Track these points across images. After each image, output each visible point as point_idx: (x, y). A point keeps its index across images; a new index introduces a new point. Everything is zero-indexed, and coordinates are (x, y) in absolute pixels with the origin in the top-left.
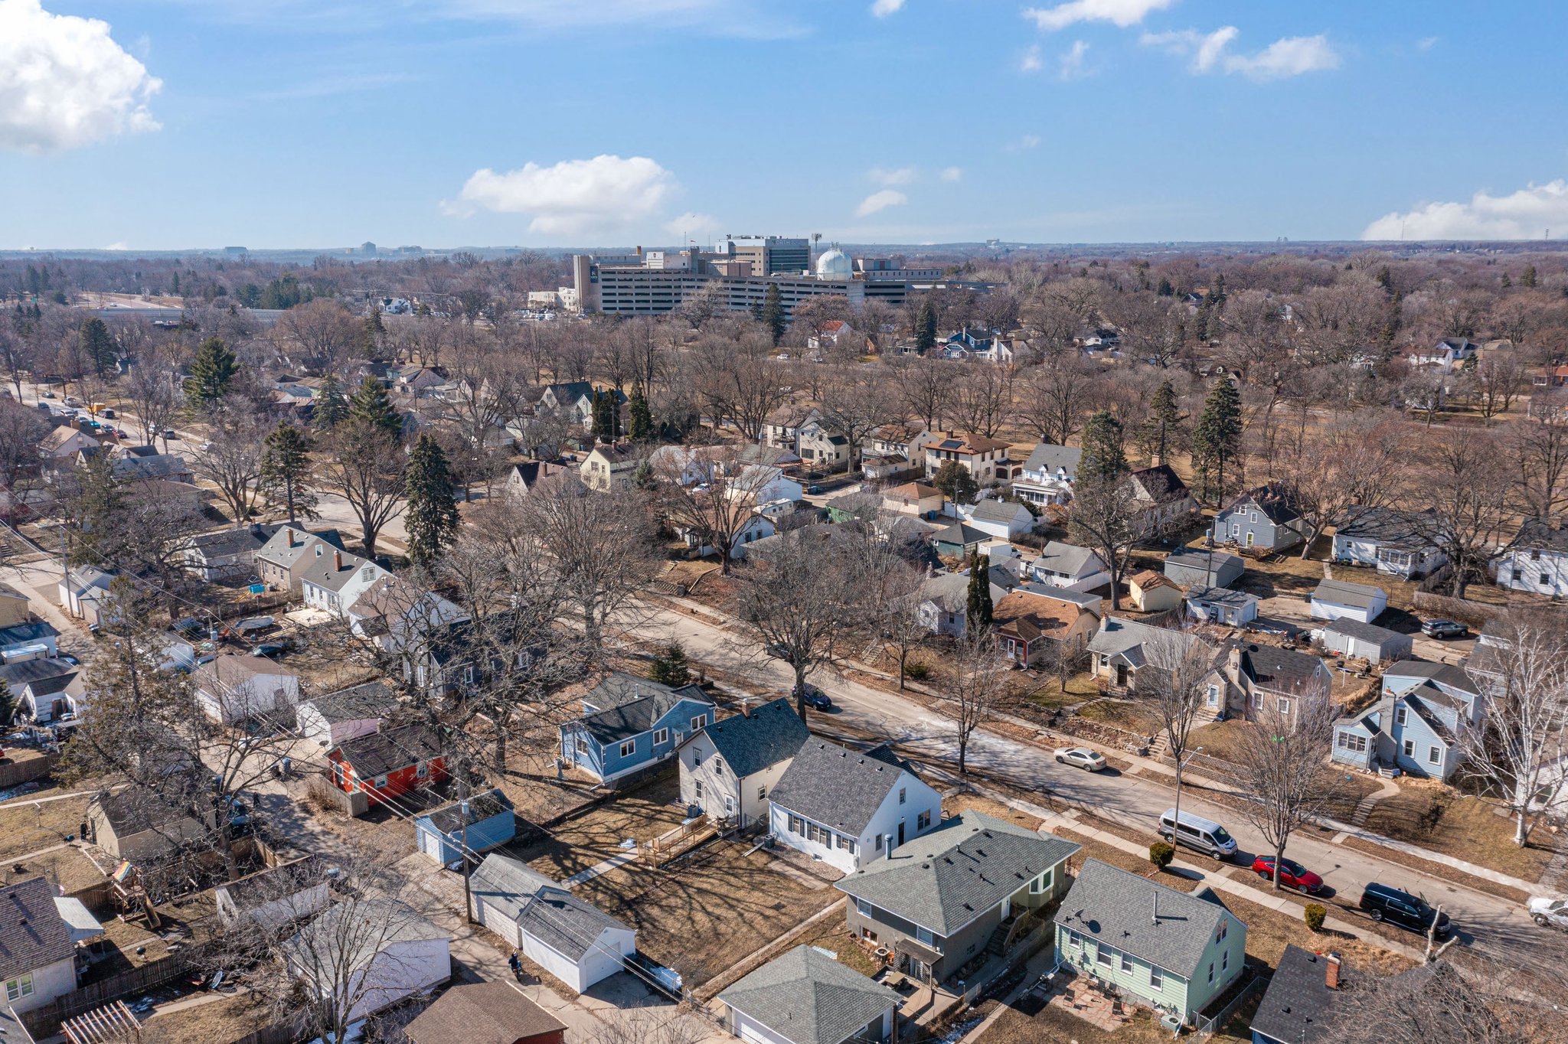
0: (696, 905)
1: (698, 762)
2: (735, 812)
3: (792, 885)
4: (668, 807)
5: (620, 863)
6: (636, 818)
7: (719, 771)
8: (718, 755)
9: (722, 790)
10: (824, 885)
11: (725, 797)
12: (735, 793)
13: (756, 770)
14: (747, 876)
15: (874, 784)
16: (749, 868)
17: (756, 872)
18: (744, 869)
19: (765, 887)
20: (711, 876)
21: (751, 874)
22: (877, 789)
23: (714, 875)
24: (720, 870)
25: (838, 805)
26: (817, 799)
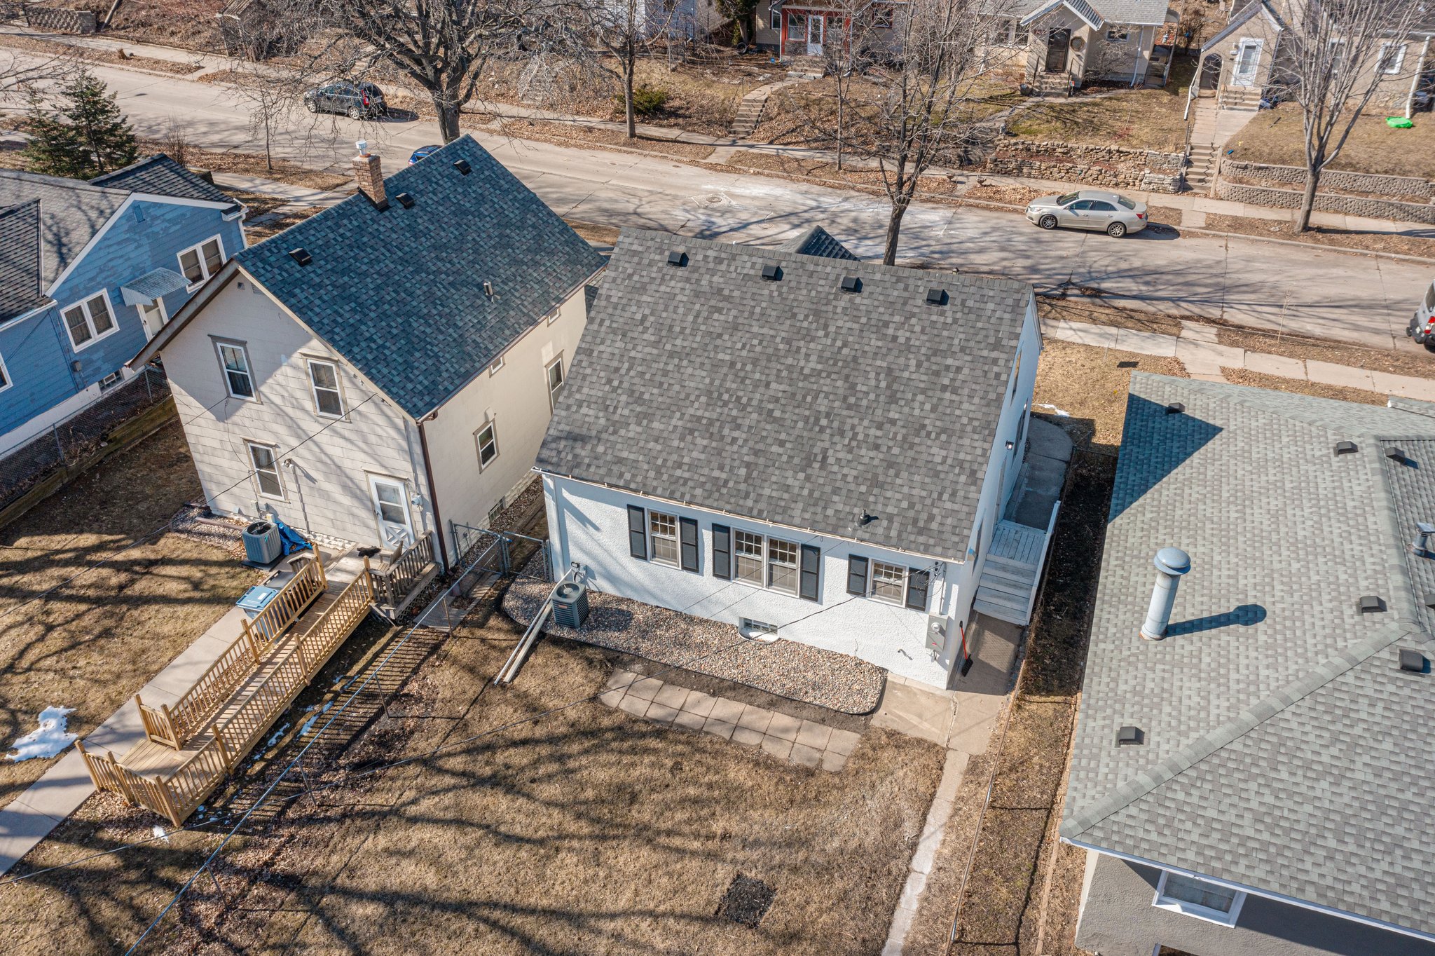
1: (240, 385)
2: (416, 525)
4: (169, 544)
5: (20, 848)
6: (60, 610)
7: (329, 403)
8: (317, 347)
9: (356, 462)
11: (370, 485)
12: (404, 467)
13: (467, 377)
14: (550, 777)
15: (935, 354)
16: (540, 732)
17: (575, 748)
18: (524, 742)
19: (642, 814)
20: (412, 810)
21: (561, 759)
22: (959, 369)
23: (425, 805)
24: (441, 771)
25: (825, 451)
26: (734, 440)
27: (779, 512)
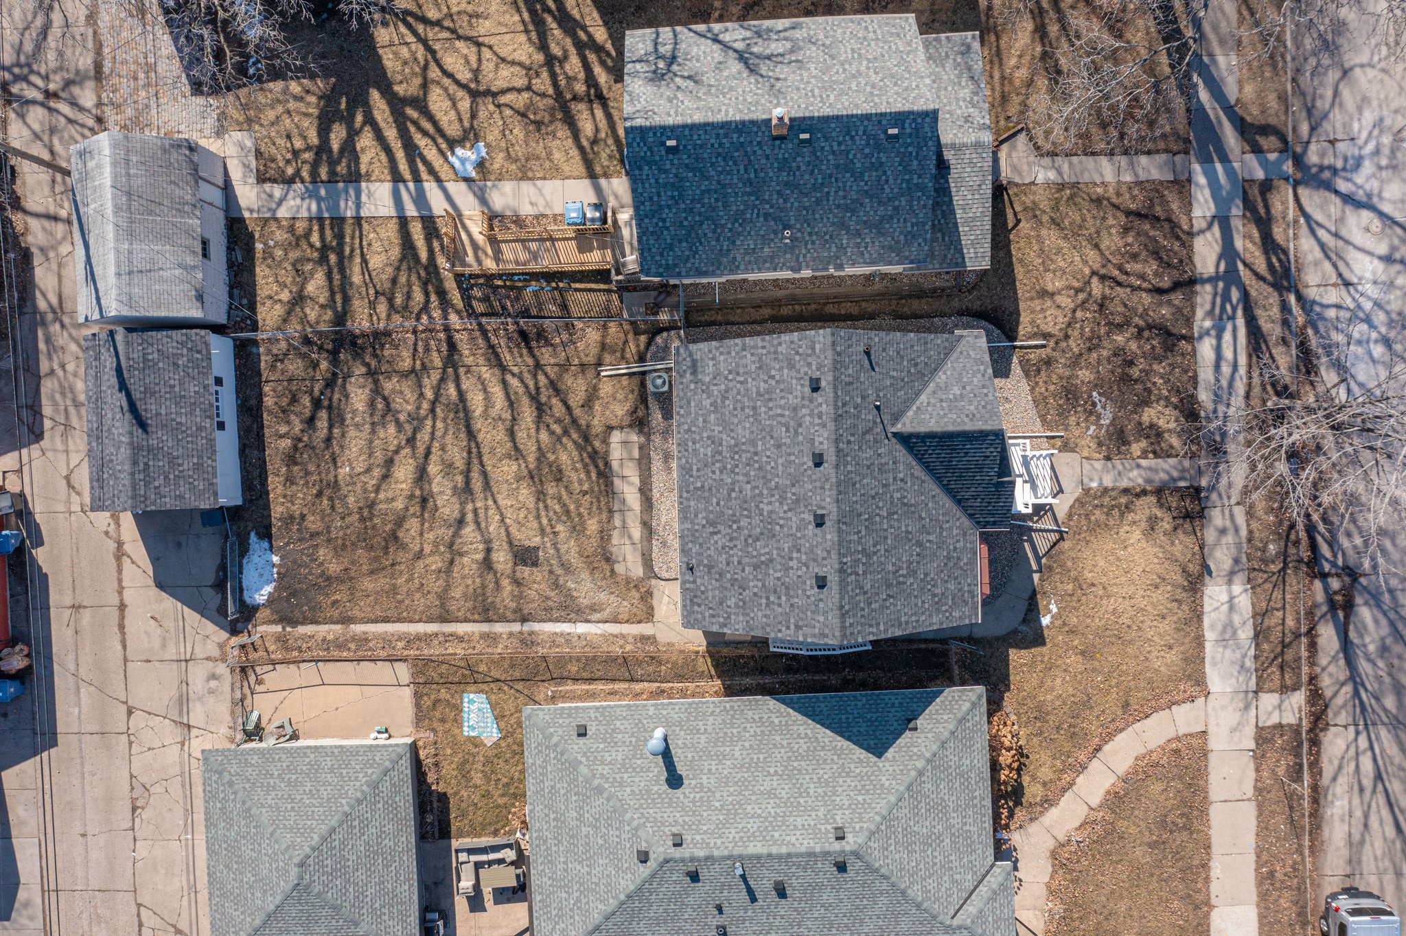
0: (424, 437)
3: (592, 525)
5: (411, 210)
6: (543, 79)
10: (638, 571)
14: (552, 433)
15: (787, 588)
16: (577, 412)
17: (575, 436)
18: (568, 408)
19: (551, 489)
20: (509, 377)
21: (566, 432)
22: (780, 605)
23: (514, 382)
24: (535, 376)
25: (719, 532)
26: (714, 472)
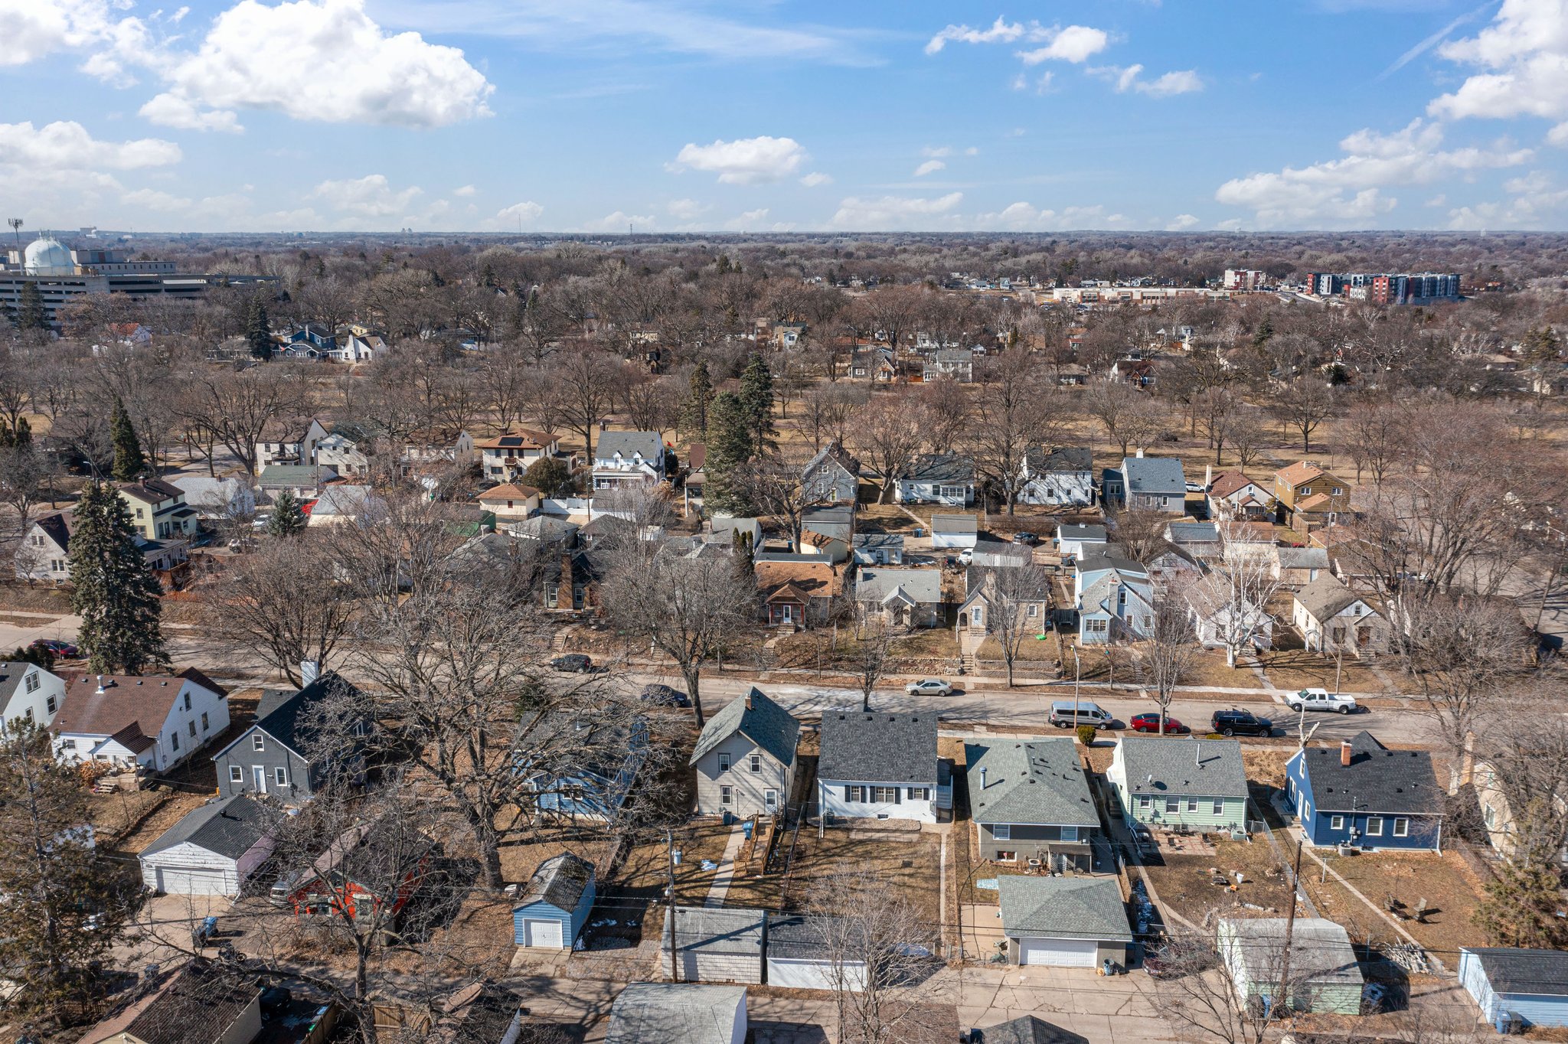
1: (724, 768)
2: (778, 804)
3: (893, 845)
5: (726, 883)
7: (756, 768)
8: (757, 750)
9: (761, 786)
10: (915, 835)
11: (764, 793)
12: (778, 785)
15: (918, 734)
25: (896, 763)
26: (872, 763)
27: (889, 779)
